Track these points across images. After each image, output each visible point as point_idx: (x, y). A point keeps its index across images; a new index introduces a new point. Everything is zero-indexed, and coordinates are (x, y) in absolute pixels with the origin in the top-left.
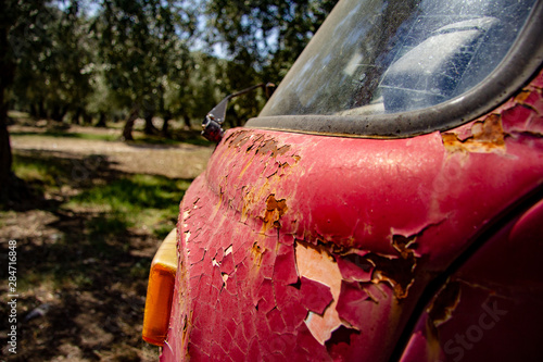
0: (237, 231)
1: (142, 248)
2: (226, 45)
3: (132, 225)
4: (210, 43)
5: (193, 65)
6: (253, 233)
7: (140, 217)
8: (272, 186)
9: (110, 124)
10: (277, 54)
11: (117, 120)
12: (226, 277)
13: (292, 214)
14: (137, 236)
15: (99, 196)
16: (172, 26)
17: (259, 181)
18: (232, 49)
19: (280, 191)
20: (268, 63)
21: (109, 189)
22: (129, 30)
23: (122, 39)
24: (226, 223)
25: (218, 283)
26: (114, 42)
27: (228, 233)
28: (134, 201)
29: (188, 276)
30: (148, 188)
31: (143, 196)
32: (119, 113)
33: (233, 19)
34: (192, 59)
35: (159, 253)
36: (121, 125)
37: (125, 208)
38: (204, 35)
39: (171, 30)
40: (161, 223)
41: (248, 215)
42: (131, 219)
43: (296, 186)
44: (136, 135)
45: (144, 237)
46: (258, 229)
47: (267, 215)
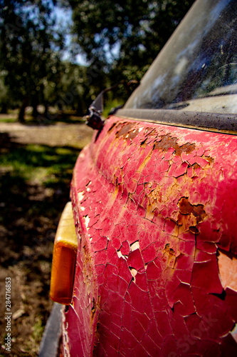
0: (142, 227)
1: (35, 194)
2: (85, 55)
3: (28, 179)
4: (74, 54)
5: (64, 70)
6: (163, 234)
7: (33, 173)
8: (184, 188)
9: (10, 111)
10: (119, 61)
11: (14, 108)
12: (134, 272)
13: (214, 223)
14: (31, 186)
15: (5, 160)
16: (48, 43)
17: (165, 180)
18: (89, 58)
19: (194, 195)
20: (113, 67)
21: (11, 155)
22: (19, 47)
23: (14, 53)
24: (128, 216)
25: (125, 276)
26: (9, 55)
27: (133, 228)
28: (28, 163)
29: (92, 262)
30: (38, 154)
31: (34, 159)
32: (15, 103)
33: (89, 37)
34: (63, 66)
35: (60, 230)
36: (17, 111)
37: (23, 168)
38: (70, 49)
39: (47, 46)
40: (48, 177)
41: (156, 213)
42: (27, 175)
43: (215, 191)
44: (27, 118)
45: (36, 187)
46: (170, 231)
47: (180, 218)
